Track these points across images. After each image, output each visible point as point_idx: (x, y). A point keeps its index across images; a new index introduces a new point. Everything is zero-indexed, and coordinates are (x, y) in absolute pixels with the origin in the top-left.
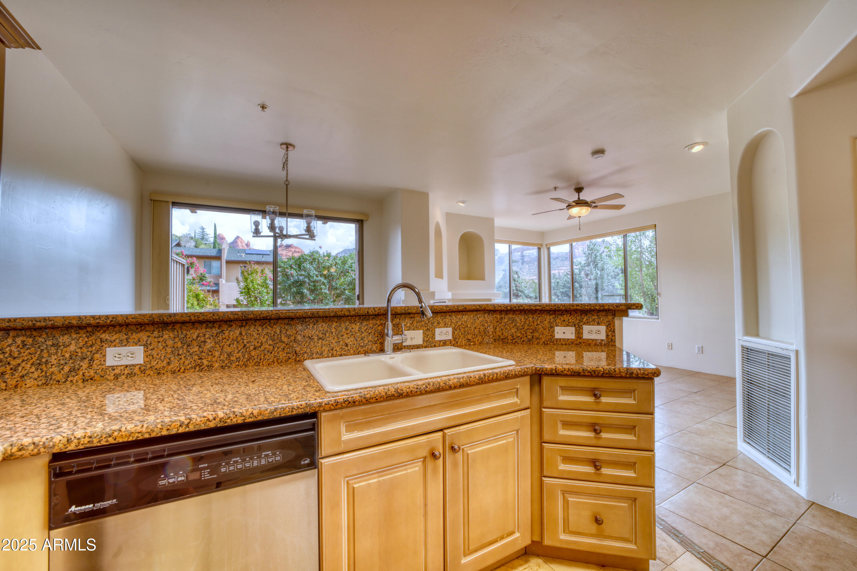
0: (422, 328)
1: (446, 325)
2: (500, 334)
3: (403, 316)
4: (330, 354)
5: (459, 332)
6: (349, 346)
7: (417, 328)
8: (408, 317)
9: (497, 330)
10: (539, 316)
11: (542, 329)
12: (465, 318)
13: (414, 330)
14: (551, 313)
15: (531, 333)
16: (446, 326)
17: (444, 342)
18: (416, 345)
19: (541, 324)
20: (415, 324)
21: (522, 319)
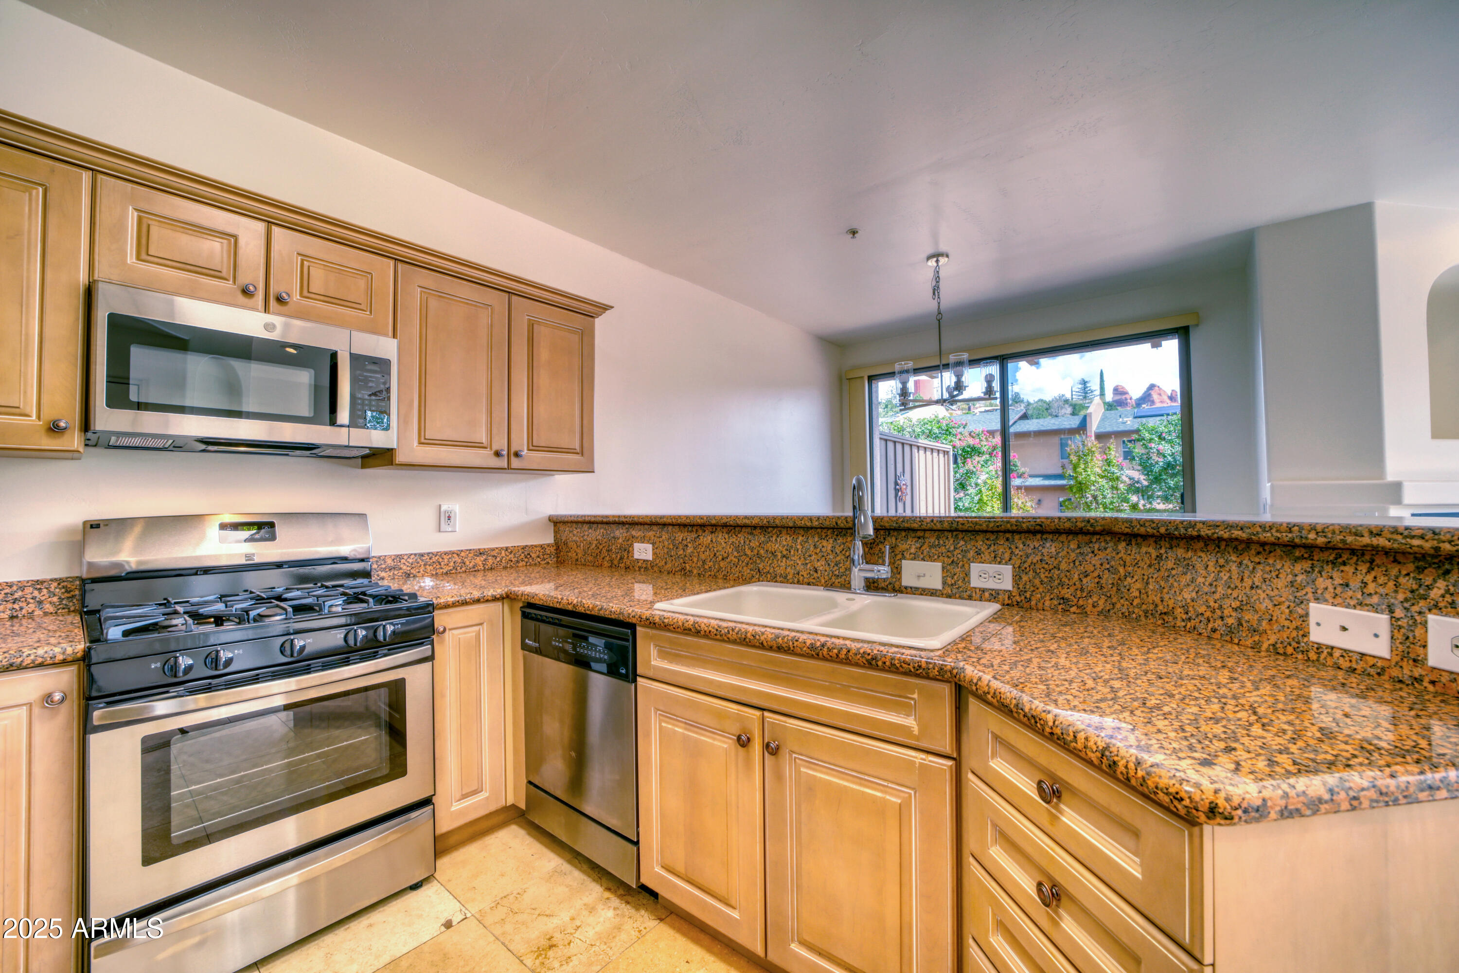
0: (941, 558)
1: (999, 559)
2: (1157, 600)
3: (904, 534)
4: (796, 580)
5: (1034, 578)
6: (819, 572)
7: (931, 558)
8: (913, 535)
9: (1151, 587)
10: (1257, 560)
11: (1267, 603)
12: (1050, 547)
13: (923, 559)
14: (1297, 553)
15: (1235, 610)
16: (996, 559)
17: (993, 593)
18: (928, 589)
19: (1264, 587)
20: (926, 548)
21: (1211, 564)
